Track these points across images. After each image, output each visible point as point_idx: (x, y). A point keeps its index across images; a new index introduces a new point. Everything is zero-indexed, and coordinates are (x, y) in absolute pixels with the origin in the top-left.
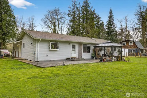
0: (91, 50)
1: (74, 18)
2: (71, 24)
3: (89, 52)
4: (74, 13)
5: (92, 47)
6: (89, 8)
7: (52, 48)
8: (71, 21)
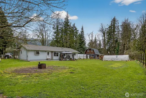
0: (59, 55)
1: (58, 30)
2: (55, 35)
3: (57, 56)
4: (58, 27)
5: (59, 54)
6: (69, 23)
7: (36, 54)
8: (55, 33)
